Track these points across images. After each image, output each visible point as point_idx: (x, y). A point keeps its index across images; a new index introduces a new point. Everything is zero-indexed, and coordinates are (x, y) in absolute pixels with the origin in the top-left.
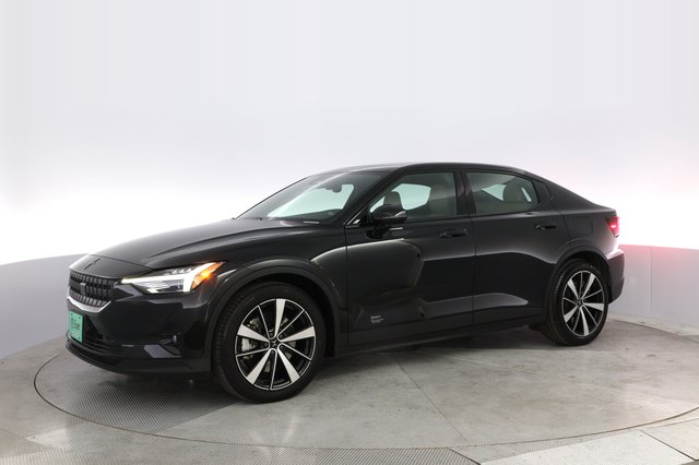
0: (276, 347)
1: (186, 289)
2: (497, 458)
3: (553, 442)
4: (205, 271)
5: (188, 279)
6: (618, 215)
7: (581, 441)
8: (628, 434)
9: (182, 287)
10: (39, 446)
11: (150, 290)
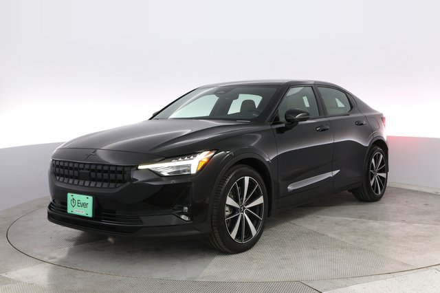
0: (243, 212)
1: (193, 171)
2: (334, 288)
3: (373, 277)
4: (203, 157)
5: (195, 164)
6: (384, 116)
7: (394, 277)
8: (427, 272)
9: (189, 171)
10: (10, 280)
11: (162, 173)
